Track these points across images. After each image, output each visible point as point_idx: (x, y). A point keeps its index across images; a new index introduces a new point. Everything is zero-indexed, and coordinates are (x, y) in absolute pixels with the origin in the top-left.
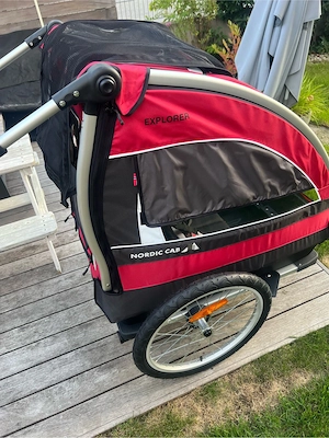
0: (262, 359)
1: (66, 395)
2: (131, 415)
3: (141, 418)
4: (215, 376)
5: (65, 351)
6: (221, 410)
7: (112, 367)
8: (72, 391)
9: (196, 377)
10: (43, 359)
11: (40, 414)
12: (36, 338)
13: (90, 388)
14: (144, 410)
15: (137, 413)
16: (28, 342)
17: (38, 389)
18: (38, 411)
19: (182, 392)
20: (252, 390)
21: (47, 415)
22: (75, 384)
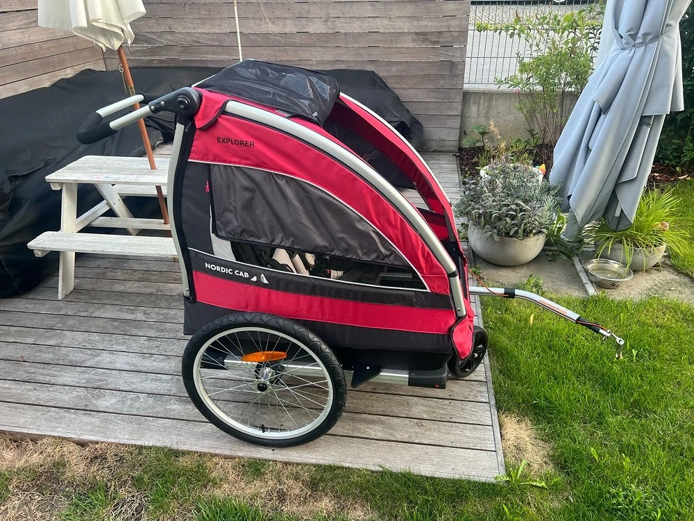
1: (137, 405)
2: (169, 446)
3: (177, 454)
4: (271, 457)
5: (167, 372)
8: (144, 403)
10: (144, 369)
11: (107, 407)
12: (153, 352)
13: (159, 409)
14: (182, 448)
15: (175, 447)
16: (145, 351)
17: (122, 388)
18: (108, 404)
19: (227, 453)
21: (111, 411)
22: (151, 401)
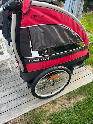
0: (69, 93)
2: (31, 109)
3: (34, 110)
4: (56, 98)
5: (13, 92)
6: (57, 107)
7: (26, 96)
8: (14, 103)
9: (50, 98)
10: (6, 95)
11: (5, 110)
12: (4, 89)
13: (20, 102)
14: (35, 108)
15: (33, 109)
16: (2, 90)
17: (4, 103)
18: (4, 109)
19: (46, 103)
20: (66, 101)
21: (7, 110)
22: (15, 101)
